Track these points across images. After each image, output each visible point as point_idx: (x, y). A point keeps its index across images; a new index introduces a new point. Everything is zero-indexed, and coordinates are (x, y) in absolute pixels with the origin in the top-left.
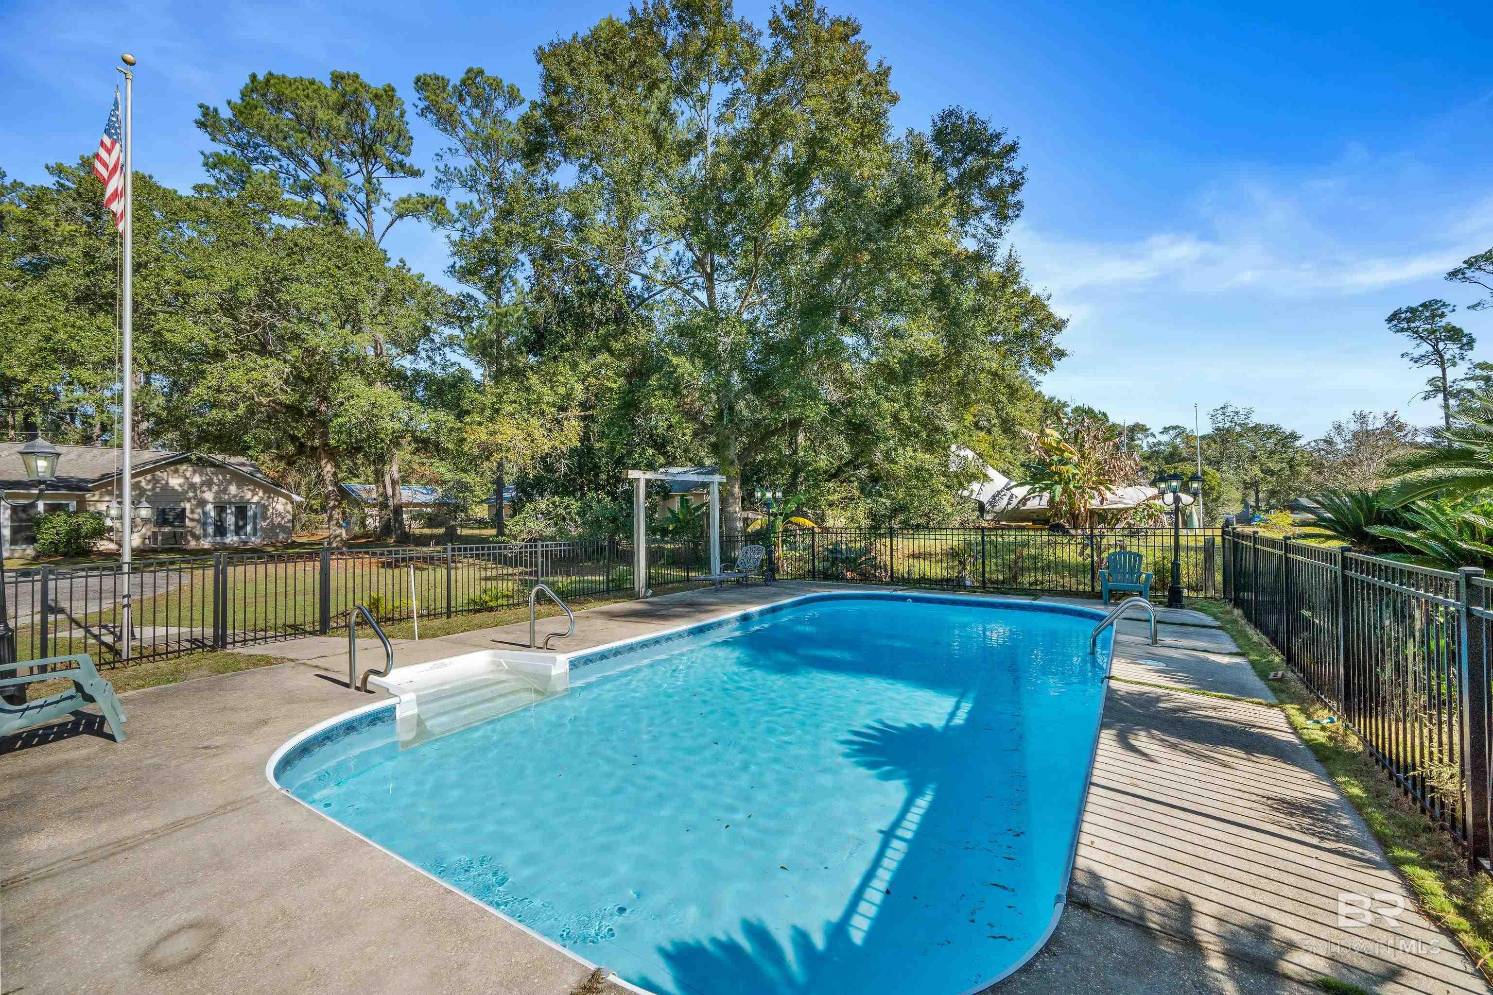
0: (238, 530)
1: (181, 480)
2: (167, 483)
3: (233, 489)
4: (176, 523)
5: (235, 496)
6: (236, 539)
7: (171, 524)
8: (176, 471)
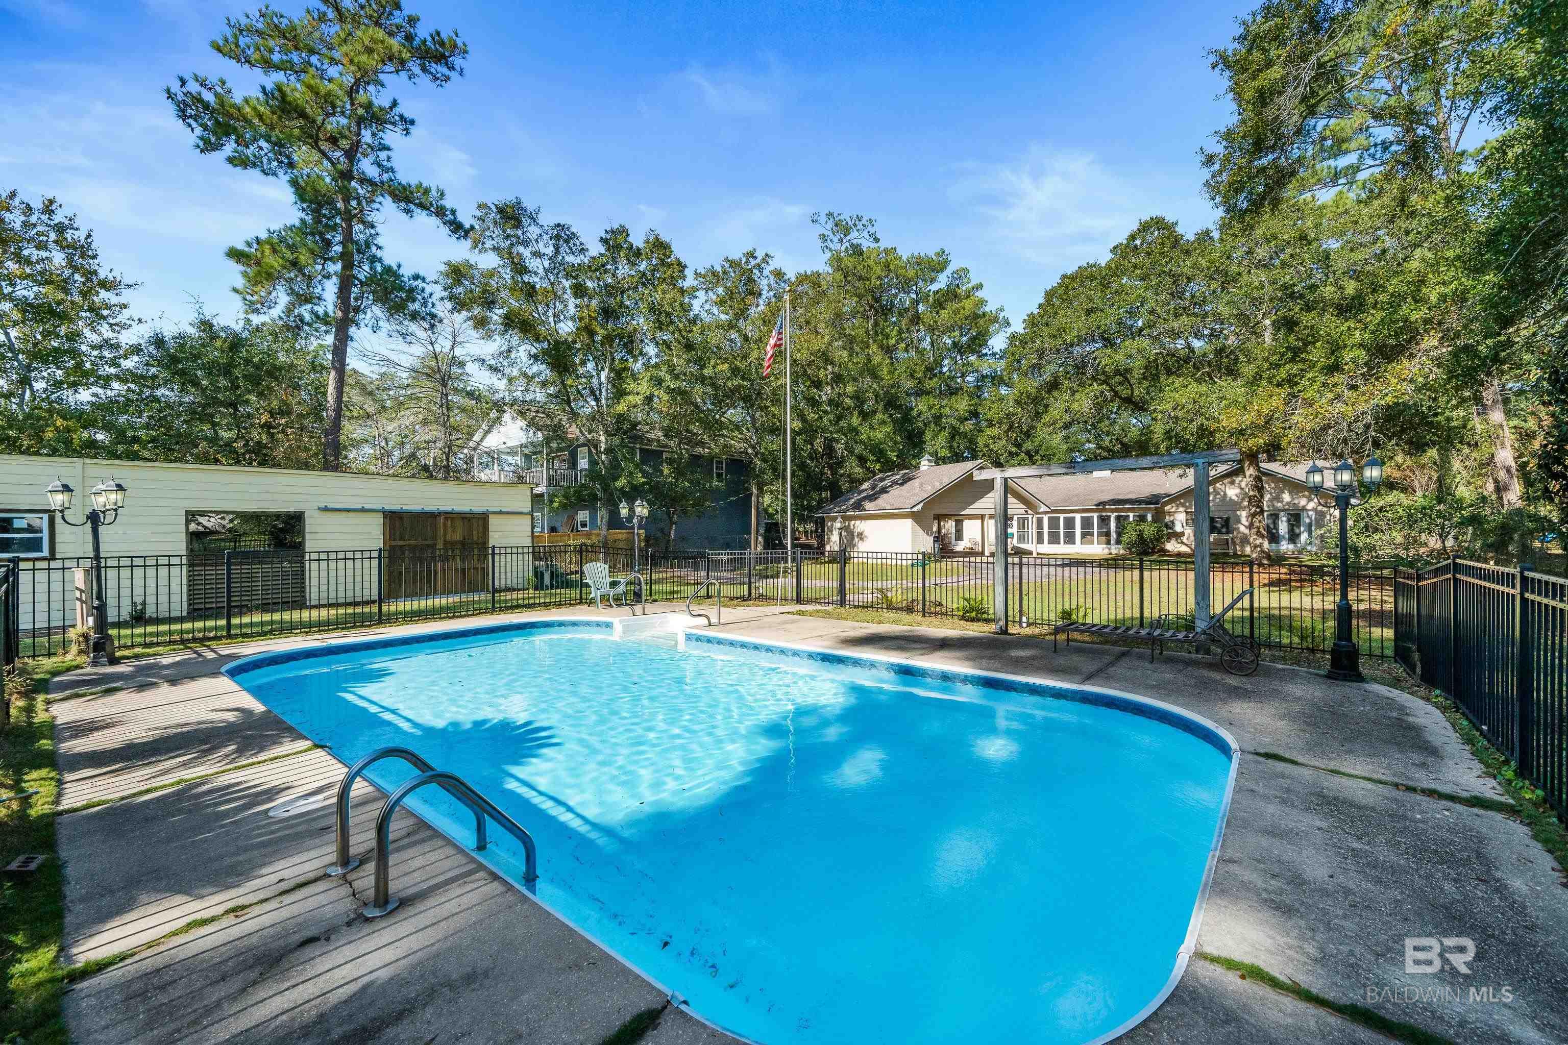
0: (1293, 537)
1: (1238, 491)
2: (1225, 494)
3: (1286, 497)
4: (1224, 530)
5: (1288, 503)
6: (1291, 547)
7: (1219, 532)
8: (1232, 483)
